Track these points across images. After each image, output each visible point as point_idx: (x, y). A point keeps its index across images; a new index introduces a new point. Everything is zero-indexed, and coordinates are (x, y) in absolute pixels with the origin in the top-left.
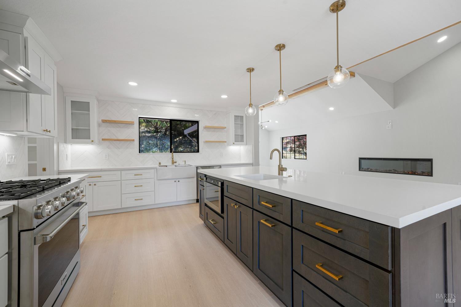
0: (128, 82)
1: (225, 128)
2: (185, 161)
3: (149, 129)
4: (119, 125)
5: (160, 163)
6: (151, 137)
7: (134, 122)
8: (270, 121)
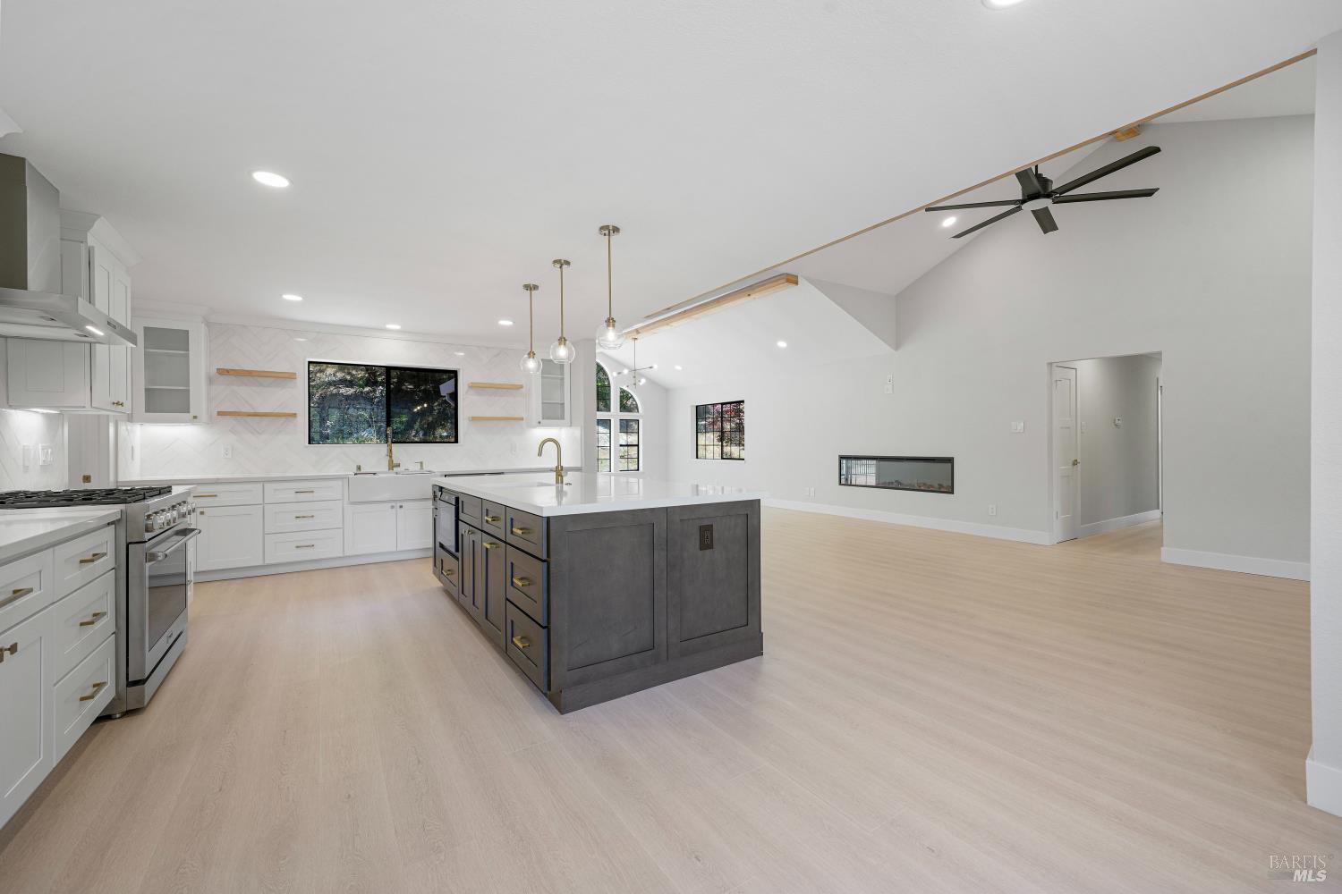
0: (281, 295)
1: (521, 387)
2: (421, 463)
3: (349, 373)
4: (261, 380)
5: (359, 468)
6: (356, 397)
7: (295, 374)
8: (655, 367)
